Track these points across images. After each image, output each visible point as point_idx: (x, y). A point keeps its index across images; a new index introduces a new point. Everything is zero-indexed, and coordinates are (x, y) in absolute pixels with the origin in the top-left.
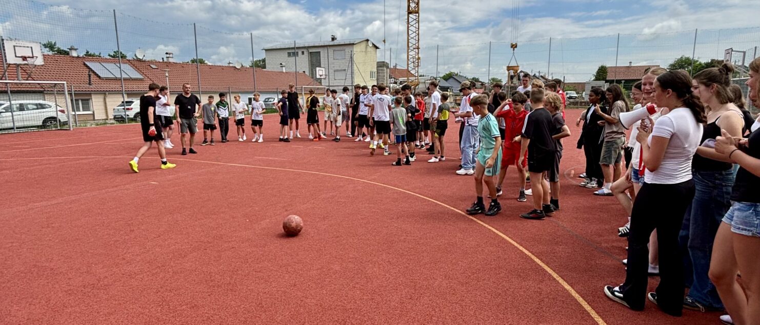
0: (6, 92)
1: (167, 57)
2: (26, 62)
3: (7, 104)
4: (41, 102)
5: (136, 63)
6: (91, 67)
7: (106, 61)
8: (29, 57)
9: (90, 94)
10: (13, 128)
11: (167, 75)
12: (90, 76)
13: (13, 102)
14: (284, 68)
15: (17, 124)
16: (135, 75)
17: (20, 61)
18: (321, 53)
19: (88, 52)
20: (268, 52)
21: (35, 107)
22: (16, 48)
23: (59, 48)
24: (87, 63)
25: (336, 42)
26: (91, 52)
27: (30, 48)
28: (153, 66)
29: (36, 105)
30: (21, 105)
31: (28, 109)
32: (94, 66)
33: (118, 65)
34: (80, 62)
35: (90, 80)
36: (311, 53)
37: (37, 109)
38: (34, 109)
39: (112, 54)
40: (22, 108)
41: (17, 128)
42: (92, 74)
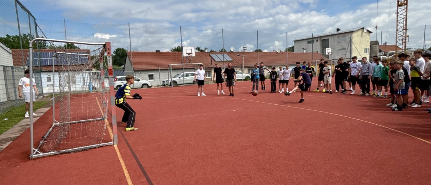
0: (182, 69)
1: (244, 50)
2: (189, 56)
3: (182, 74)
4: (193, 73)
5: (230, 54)
6: (212, 56)
7: (218, 53)
8: (191, 53)
9: (211, 69)
10: (183, 84)
11: (243, 58)
12: (211, 60)
13: (184, 73)
14: (305, 51)
15: (185, 82)
16: (229, 59)
17: (187, 55)
18: (329, 40)
19: (211, 50)
20: (296, 42)
21: (191, 75)
22: (187, 50)
23: (201, 50)
24: (211, 55)
25: (340, 32)
26: (213, 50)
27: (191, 50)
28: (237, 55)
29: (192, 74)
30: (187, 74)
31: (189, 76)
32: (213, 56)
33: (223, 55)
34: (208, 54)
35: (211, 62)
36: (322, 40)
37: (192, 76)
38: (191, 76)
39: (221, 50)
40: (187, 75)
41: (185, 84)
42: (212, 60)
